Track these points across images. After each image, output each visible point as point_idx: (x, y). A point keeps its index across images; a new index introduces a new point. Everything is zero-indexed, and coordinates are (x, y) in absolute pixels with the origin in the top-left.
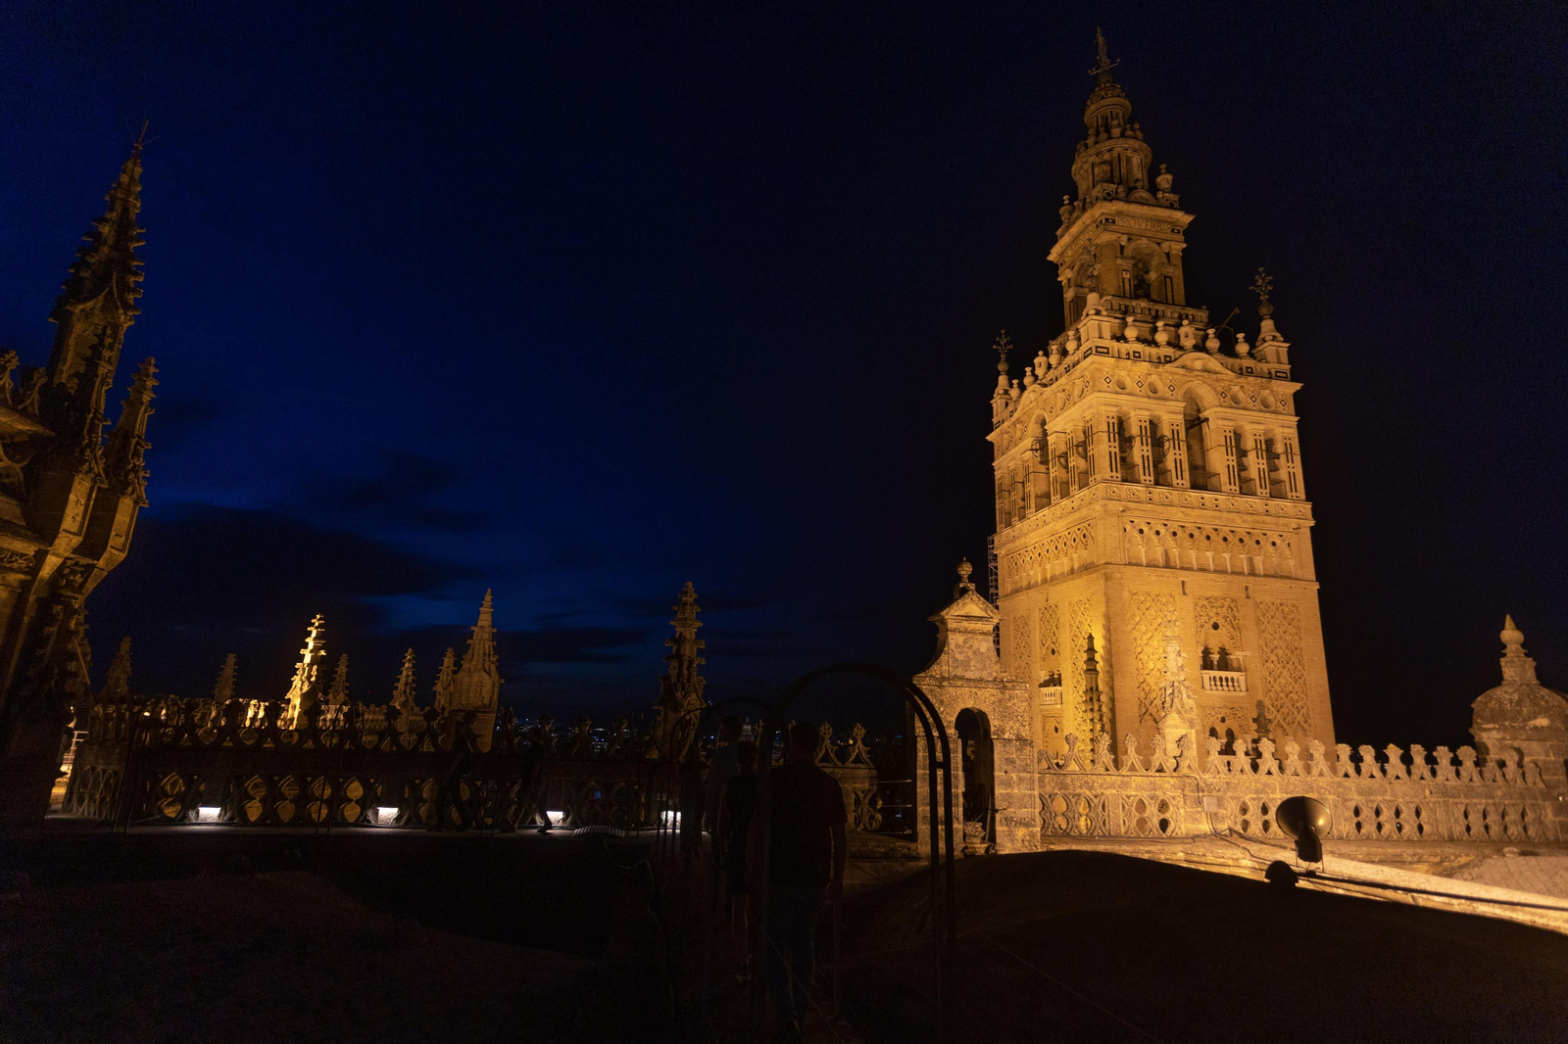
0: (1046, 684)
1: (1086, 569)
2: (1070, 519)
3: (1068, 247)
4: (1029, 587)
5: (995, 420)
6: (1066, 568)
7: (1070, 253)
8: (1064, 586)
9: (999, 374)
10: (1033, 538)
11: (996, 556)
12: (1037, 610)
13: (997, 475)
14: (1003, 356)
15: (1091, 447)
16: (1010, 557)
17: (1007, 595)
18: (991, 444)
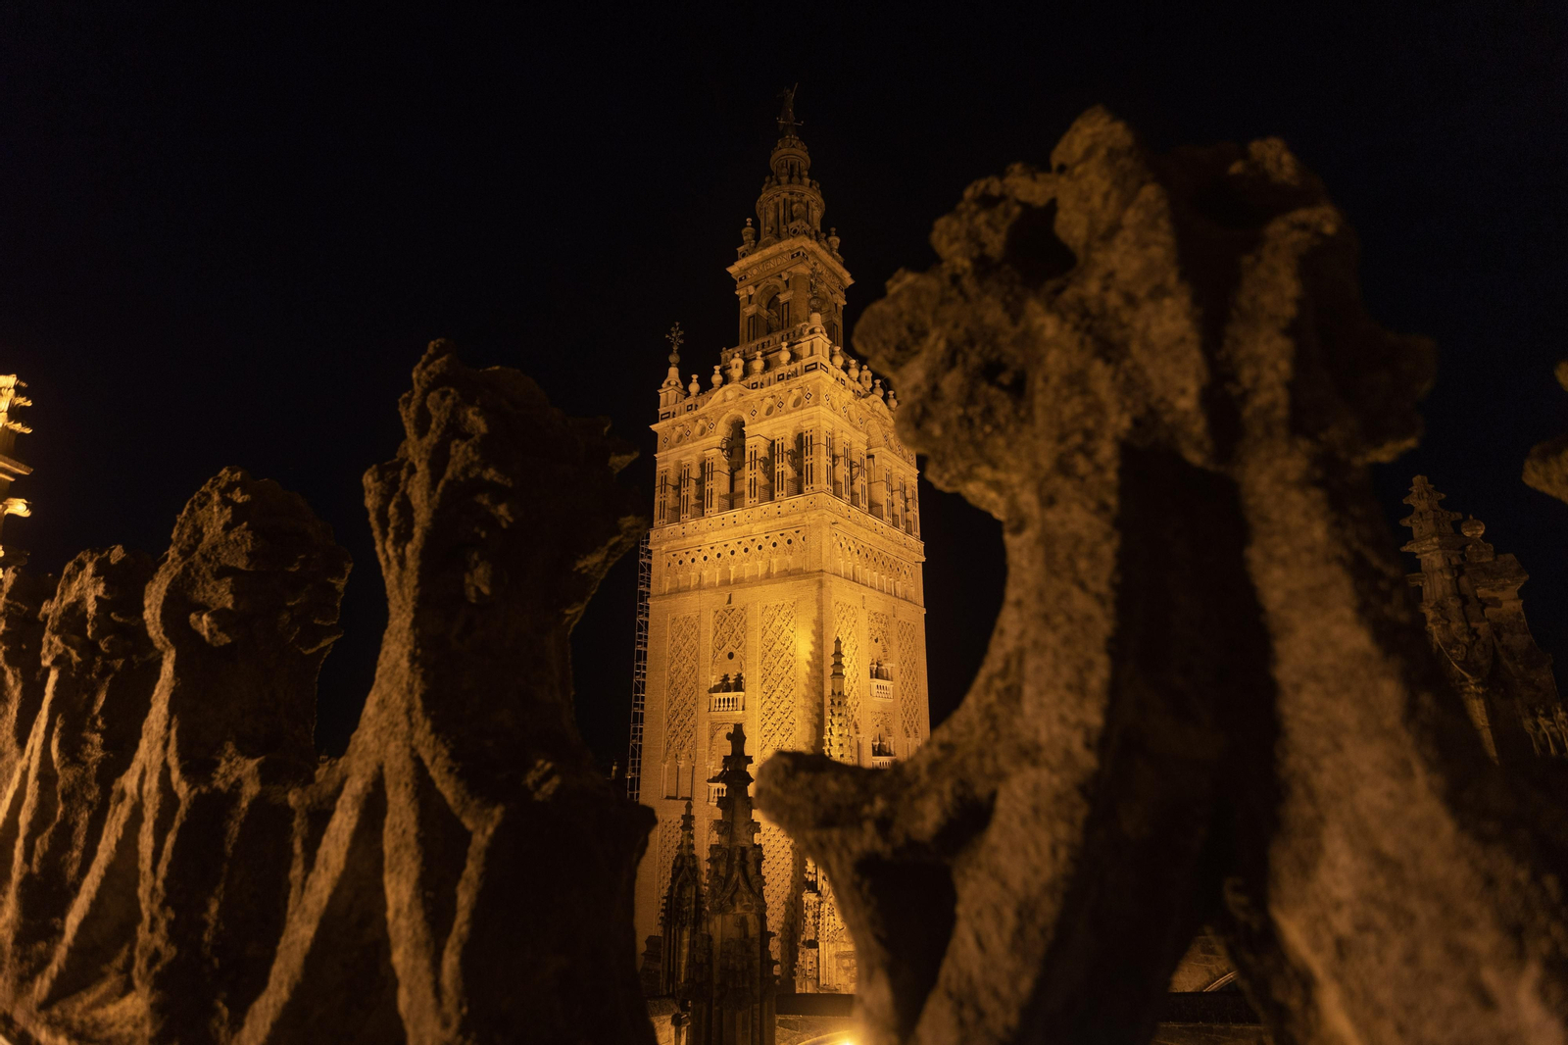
0: (716, 689)
1: (790, 574)
2: (773, 523)
3: (755, 265)
4: (699, 587)
5: (661, 411)
6: (761, 571)
7: (755, 272)
8: (757, 590)
9: (670, 365)
10: (713, 537)
11: (650, 551)
12: (712, 613)
13: (660, 467)
14: (675, 348)
15: (809, 456)
16: (671, 554)
17: (664, 594)
18: (655, 434)
